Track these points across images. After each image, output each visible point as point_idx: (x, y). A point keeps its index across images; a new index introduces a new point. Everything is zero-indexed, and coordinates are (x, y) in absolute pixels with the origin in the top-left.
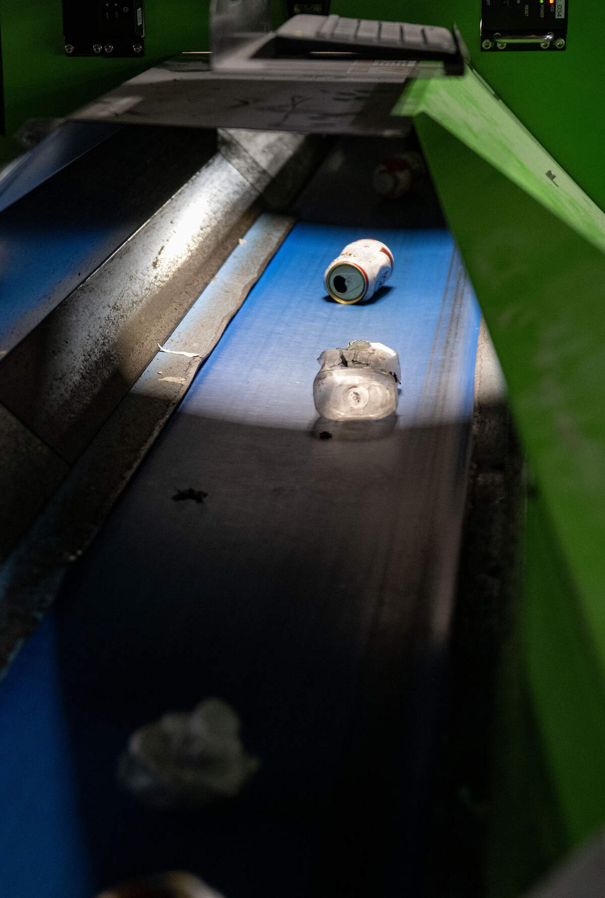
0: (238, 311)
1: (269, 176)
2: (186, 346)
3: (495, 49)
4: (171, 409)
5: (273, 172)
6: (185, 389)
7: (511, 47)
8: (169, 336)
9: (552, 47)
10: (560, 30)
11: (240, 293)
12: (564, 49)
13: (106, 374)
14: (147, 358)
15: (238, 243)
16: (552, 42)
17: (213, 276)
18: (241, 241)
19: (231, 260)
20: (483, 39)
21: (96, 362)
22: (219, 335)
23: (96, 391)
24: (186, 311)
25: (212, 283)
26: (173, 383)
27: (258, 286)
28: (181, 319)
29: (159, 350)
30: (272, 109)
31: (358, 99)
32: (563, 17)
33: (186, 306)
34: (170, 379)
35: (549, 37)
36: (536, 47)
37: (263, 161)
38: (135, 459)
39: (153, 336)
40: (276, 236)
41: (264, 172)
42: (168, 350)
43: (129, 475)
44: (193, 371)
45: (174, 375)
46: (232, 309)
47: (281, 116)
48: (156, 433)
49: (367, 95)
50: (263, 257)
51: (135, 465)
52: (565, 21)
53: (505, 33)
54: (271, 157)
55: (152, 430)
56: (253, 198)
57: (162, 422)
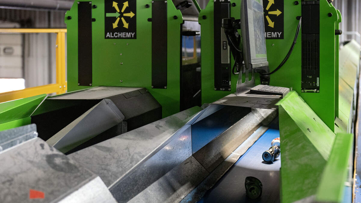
0: (251, 147)
1: (264, 118)
2: (238, 152)
3: (304, 92)
4: (233, 164)
5: (265, 117)
6: (236, 161)
7: (308, 92)
8: (234, 150)
9: (316, 92)
10: (318, 88)
11: (252, 143)
12: (319, 92)
13: (219, 157)
14: (229, 154)
15: (254, 132)
16: (316, 91)
17: (247, 139)
18: (255, 132)
19: (252, 136)
20: (302, 90)
21: (217, 154)
22: (246, 151)
23: (217, 160)
24: (239, 146)
25: (246, 140)
26: (234, 160)
27: (257, 142)
28: (238, 147)
29: (232, 153)
30: (252, 103)
31: (271, 102)
32: (318, 86)
33: (239, 145)
34: (233, 159)
35: (315, 90)
36: (313, 92)
37: (263, 115)
38: (223, 173)
39: (231, 150)
40: (263, 131)
41: (263, 117)
42: (234, 153)
43: (221, 176)
44: (238, 158)
45: (234, 158)
46: (250, 146)
47: (253, 104)
48: (228, 169)
49: (273, 101)
50: (259, 135)
51: (223, 174)
52: (319, 87)
53: (307, 89)
54: (265, 113)
55: (228, 168)
56: (259, 123)
57: (230, 167)
